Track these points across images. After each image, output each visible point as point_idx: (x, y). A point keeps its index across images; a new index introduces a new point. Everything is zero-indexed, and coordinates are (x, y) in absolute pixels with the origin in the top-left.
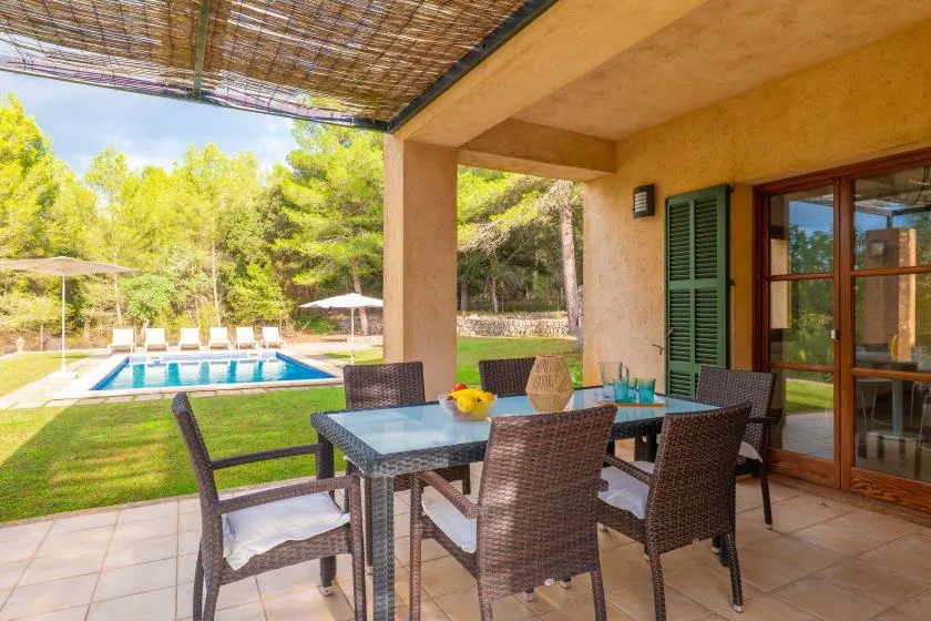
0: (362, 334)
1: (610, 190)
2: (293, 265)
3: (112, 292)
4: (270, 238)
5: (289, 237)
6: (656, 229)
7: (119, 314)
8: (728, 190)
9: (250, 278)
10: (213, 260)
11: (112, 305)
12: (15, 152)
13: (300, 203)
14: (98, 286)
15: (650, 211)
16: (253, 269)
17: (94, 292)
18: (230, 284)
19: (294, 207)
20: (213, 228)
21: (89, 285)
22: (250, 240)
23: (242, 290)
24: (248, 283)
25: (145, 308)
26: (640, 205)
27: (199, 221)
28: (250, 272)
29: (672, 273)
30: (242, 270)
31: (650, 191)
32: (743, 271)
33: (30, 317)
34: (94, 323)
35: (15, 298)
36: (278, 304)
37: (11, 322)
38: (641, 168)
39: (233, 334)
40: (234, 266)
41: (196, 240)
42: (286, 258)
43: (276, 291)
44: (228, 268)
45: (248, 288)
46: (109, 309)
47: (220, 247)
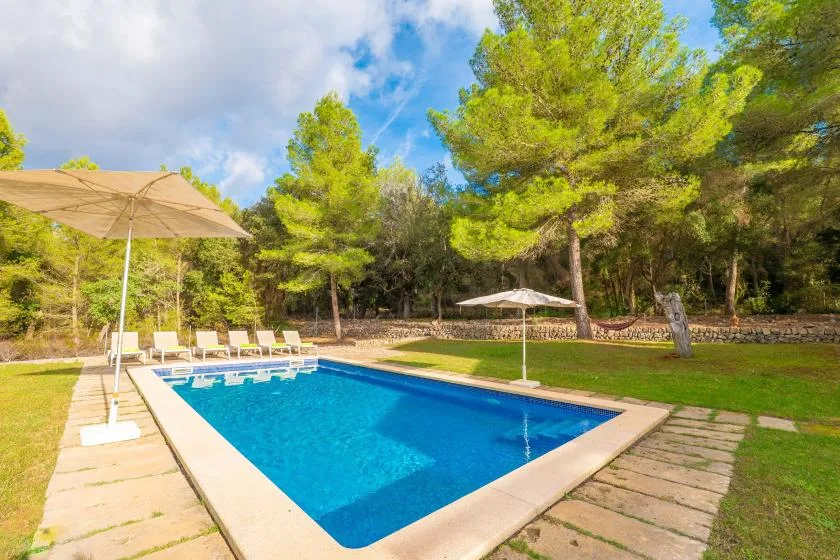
3: (70, 295)
5: (270, 249)
7: (75, 317)
9: (221, 286)
10: (180, 268)
11: (67, 307)
14: (53, 289)
16: (227, 278)
17: (50, 293)
18: (196, 291)
21: (44, 287)
23: (212, 297)
24: (220, 289)
25: (107, 310)
28: (224, 281)
30: (214, 278)
34: (39, 325)
36: (249, 309)
40: (202, 275)
41: (165, 250)
42: (261, 267)
43: (251, 296)
44: (197, 276)
45: (220, 294)
46: (63, 311)
47: (185, 258)
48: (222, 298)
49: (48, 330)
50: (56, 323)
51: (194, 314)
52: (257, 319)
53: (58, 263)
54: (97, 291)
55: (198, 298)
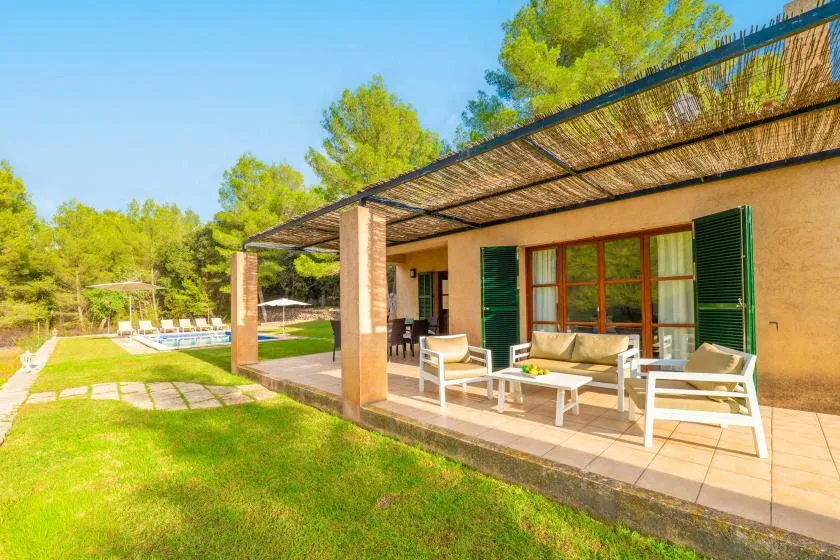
0: (263, 321)
1: (404, 268)
2: (216, 280)
3: (76, 299)
4: (200, 264)
5: (215, 263)
6: (416, 280)
7: (80, 314)
8: (432, 273)
9: (184, 289)
10: (152, 275)
11: (75, 307)
12: (9, 202)
13: (226, 244)
14: (63, 295)
15: (414, 276)
16: (186, 283)
17: (62, 298)
18: (167, 292)
19: (222, 247)
20: (154, 256)
21: (57, 295)
22: (182, 264)
23: (178, 296)
24: (182, 291)
25: (104, 308)
26: (412, 275)
27: (142, 251)
28: (184, 284)
29: (420, 293)
30: (178, 282)
31: (414, 270)
32: (436, 293)
33: (21, 317)
35: (8, 303)
36: (205, 304)
37: (8, 320)
38: (412, 264)
39: (177, 324)
40: (170, 280)
41: (140, 263)
42: (210, 276)
43: (204, 296)
44: (166, 281)
45: (184, 294)
46: (72, 311)
47: (156, 267)
48: (185, 297)
49: (62, 324)
50: (67, 319)
51: (168, 309)
52: (209, 311)
53: (66, 277)
54: (95, 295)
55: (168, 298)
